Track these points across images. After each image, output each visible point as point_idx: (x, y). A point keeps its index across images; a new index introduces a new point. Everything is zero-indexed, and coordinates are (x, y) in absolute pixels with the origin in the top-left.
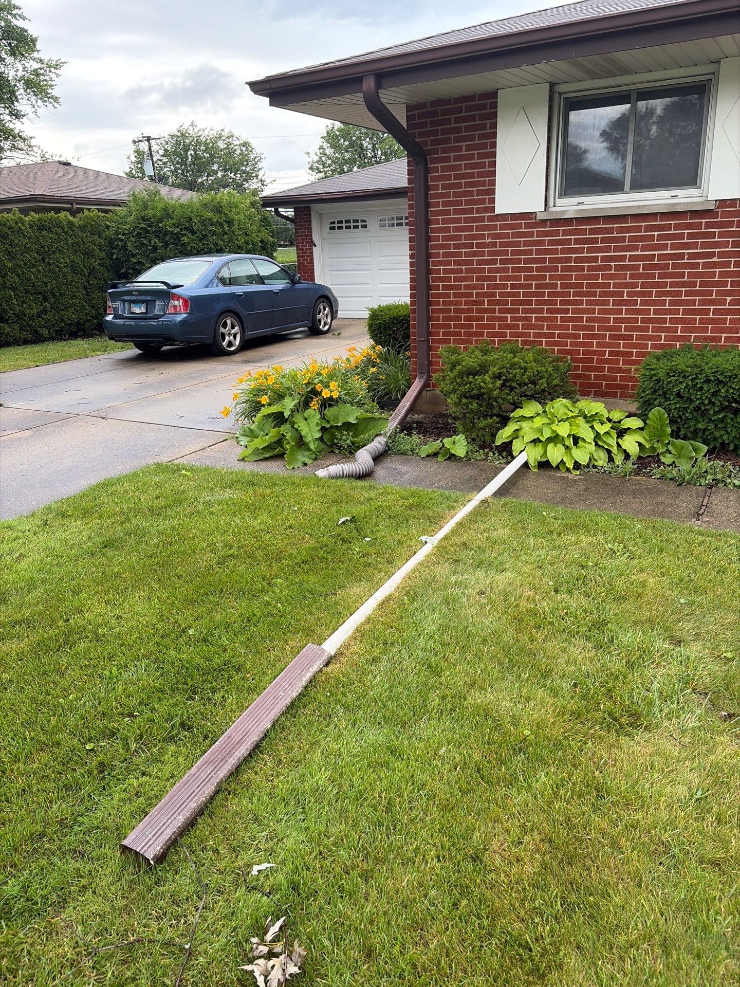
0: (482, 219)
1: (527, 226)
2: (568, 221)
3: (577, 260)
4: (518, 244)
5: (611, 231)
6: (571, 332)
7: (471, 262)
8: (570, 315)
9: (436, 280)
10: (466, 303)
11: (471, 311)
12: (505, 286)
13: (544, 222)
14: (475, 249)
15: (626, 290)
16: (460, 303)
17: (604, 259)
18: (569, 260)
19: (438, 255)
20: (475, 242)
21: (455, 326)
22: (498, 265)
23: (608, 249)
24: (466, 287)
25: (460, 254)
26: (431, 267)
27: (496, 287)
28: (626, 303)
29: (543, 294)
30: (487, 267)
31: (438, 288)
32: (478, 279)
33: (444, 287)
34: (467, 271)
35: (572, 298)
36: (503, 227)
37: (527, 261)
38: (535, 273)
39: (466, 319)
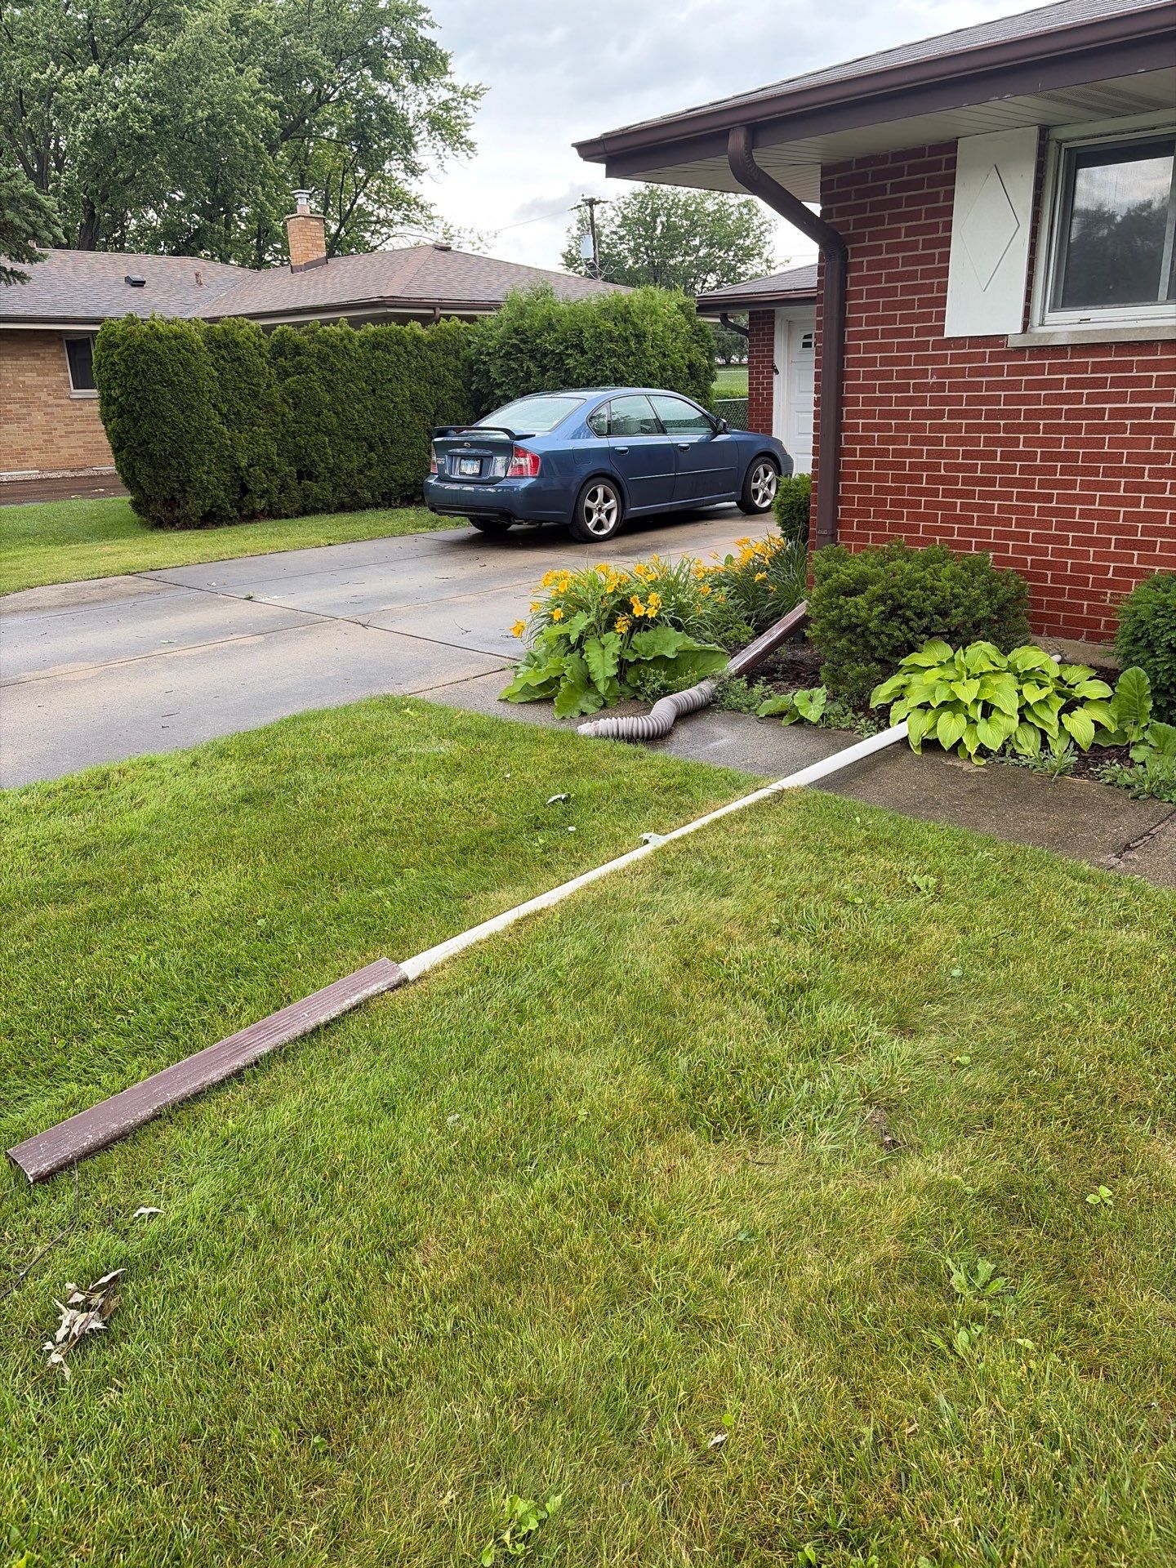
0: (924, 346)
1: (994, 357)
2: (1059, 350)
3: (1070, 414)
4: (977, 386)
5: (1128, 366)
6: (1053, 532)
7: (905, 414)
8: (1054, 505)
9: (852, 440)
10: (896, 478)
11: (900, 491)
12: (955, 455)
13: (1020, 351)
14: (911, 394)
15: (1147, 466)
16: (884, 478)
17: (1114, 413)
18: (1057, 414)
19: (855, 402)
20: (912, 381)
21: (877, 514)
22: (945, 421)
23: (1122, 398)
24: (896, 453)
25: (889, 401)
26: (844, 421)
27: (941, 454)
28: (1146, 488)
29: (1013, 469)
30: (928, 422)
31: (853, 453)
32: (915, 441)
33: (863, 453)
34: (898, 428)
35: (1058, 477)
36: (955, 359)
37: (990, 414)
38: (1002, 435)
39: (894, 503)
